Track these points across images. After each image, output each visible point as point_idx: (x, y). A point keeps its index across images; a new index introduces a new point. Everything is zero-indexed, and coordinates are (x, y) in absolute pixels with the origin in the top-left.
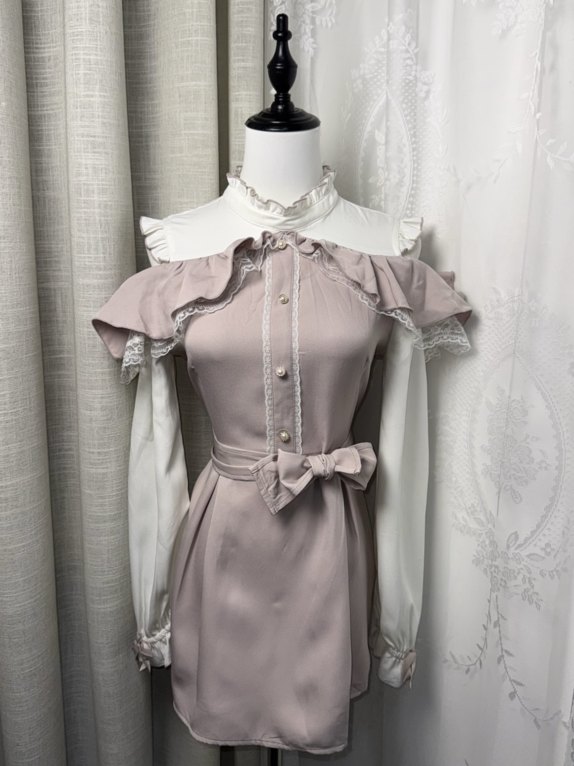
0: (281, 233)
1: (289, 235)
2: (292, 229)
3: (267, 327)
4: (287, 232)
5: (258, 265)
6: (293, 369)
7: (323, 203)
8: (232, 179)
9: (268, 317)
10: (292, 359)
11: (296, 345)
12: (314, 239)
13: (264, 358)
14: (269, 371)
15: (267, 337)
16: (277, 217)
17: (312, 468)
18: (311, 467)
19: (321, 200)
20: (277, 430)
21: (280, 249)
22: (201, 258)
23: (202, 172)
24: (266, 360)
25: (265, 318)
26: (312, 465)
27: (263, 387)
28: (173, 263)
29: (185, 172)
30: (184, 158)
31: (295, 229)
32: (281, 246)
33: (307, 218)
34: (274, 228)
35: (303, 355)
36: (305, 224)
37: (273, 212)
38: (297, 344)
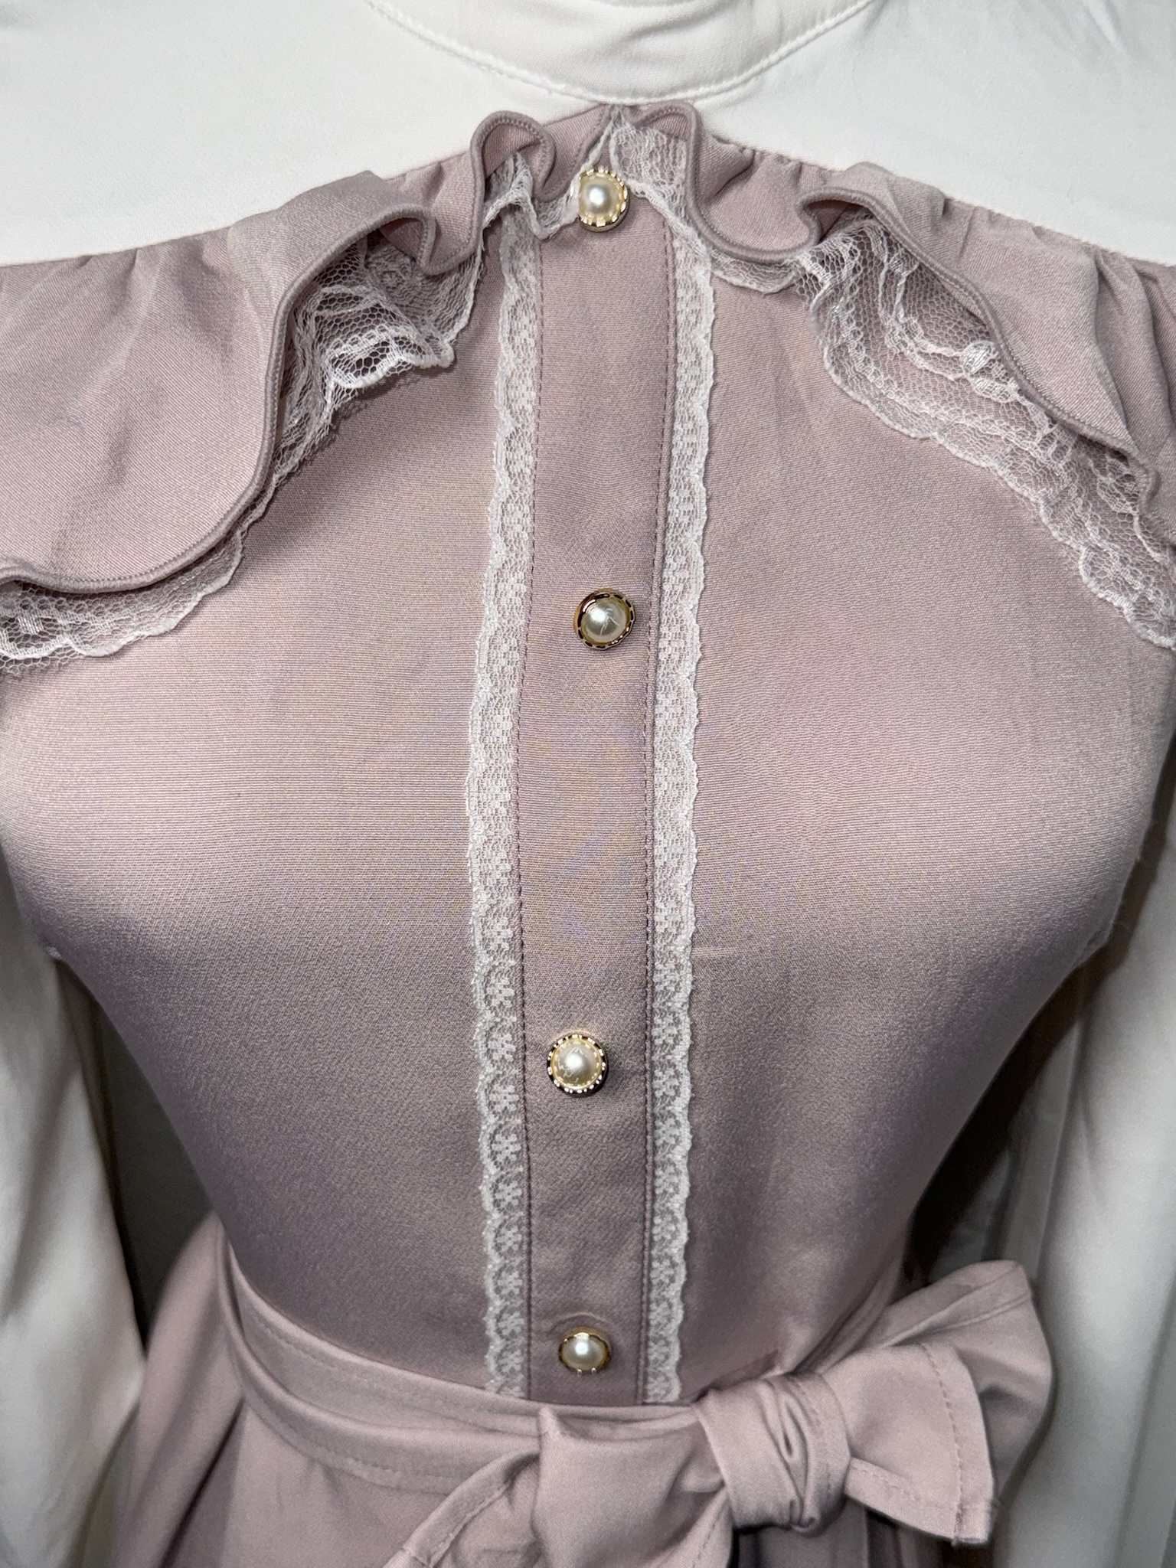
1: (653, 132)
2: (673, 90)
3: (499, 794)
4: (634, 108)
5: (444, 324)
6: (652, 1040)
9: (503, 723)
10: (647, 987)
11: (678, 914)
12: (809, 156)
13: (476, 982)
14: (505, 1045)
15: (500, 864)
17: (729, 1489)
18: (722, 1484)
20: (547, 1314)
21: (591, 230)
22: (85, 260)
24: (492, 987)
25: (484, 734)
26: (725, 1473)
27: (469, 1120)
31: (691, 93)
32: (596, 210)
34: (556, 77)
35: (715, 965)
38: (688, 911)
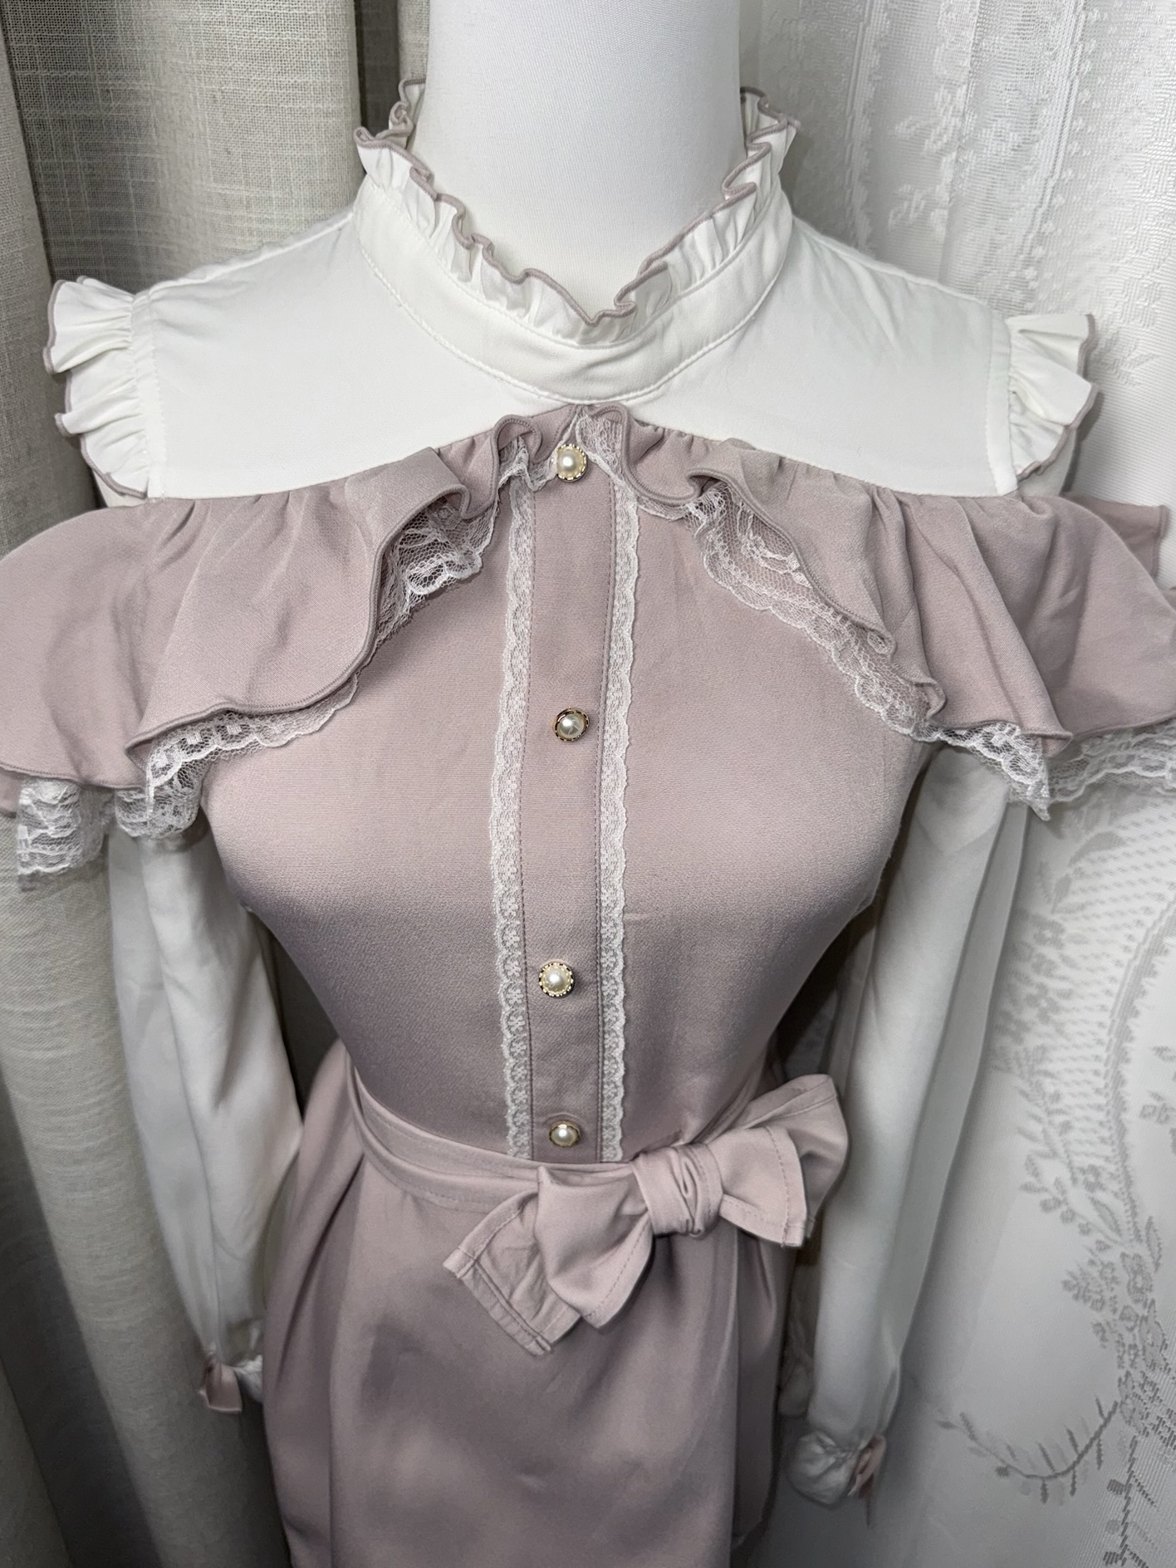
0: (568, 408)
1: (602, 420)
7: (739, 276)
8: (375, 152)
11: (614, 897)
16: (559, 348)
17: (650, 1213)
18: (646, 1210)
19: (734, 258)
21: (565, 482)
23: (294, 86)
24: (506, 936)
28: (161, 501)
29: (231, 87)
30: (226, 30)
31: (625, 397)
33: (671, 343)
36: (662, 372)
37: (540, 322)
38: (620, 892)
